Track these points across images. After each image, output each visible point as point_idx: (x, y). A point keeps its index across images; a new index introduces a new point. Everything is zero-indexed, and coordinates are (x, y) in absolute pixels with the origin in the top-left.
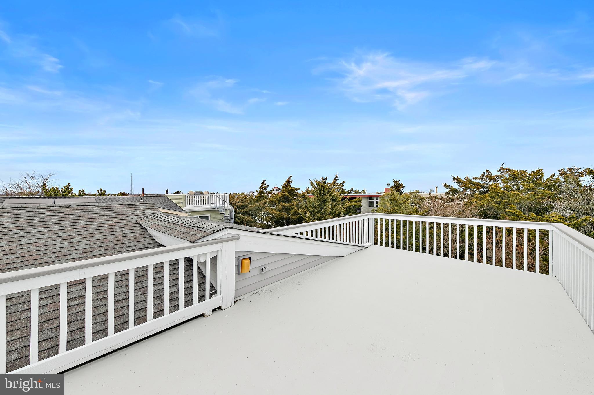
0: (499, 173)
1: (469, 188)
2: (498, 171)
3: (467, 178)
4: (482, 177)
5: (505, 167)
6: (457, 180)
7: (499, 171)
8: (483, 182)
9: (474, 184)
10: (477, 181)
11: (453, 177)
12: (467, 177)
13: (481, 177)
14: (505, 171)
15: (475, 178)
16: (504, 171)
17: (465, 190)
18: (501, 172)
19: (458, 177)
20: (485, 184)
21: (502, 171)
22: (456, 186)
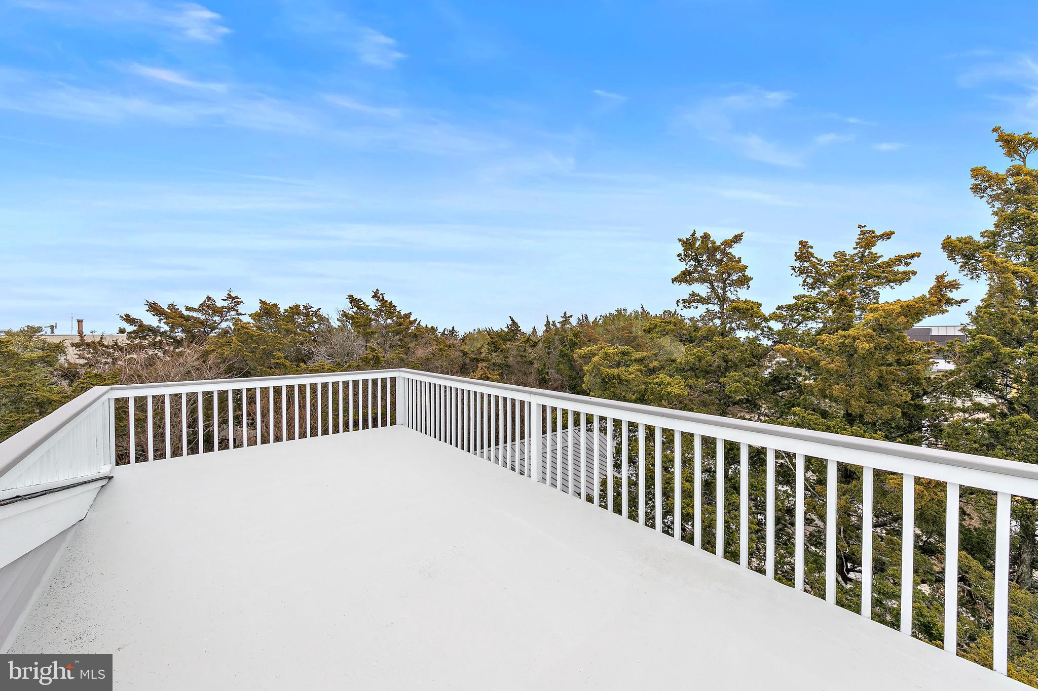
0: (225, 304)
1: (182, 326)
2: (224, 300)
3: (171, 307)
4: (202, 308)
5: (233, 295)
6: (154, 308)
7: (226, 300)
8: (204, 317)
9: (187, 319)
10: (195, 314)
11: (146, 303)
12: (172, 305)
13: (199, 307)
14: (236, 300)
15: (188, 309)
16: (233, 302)
17: (172, 328)
18: (229, 302)
19: (155, 304)
20: (207, 319)
21: (230, 300)
22: (151, 320)
